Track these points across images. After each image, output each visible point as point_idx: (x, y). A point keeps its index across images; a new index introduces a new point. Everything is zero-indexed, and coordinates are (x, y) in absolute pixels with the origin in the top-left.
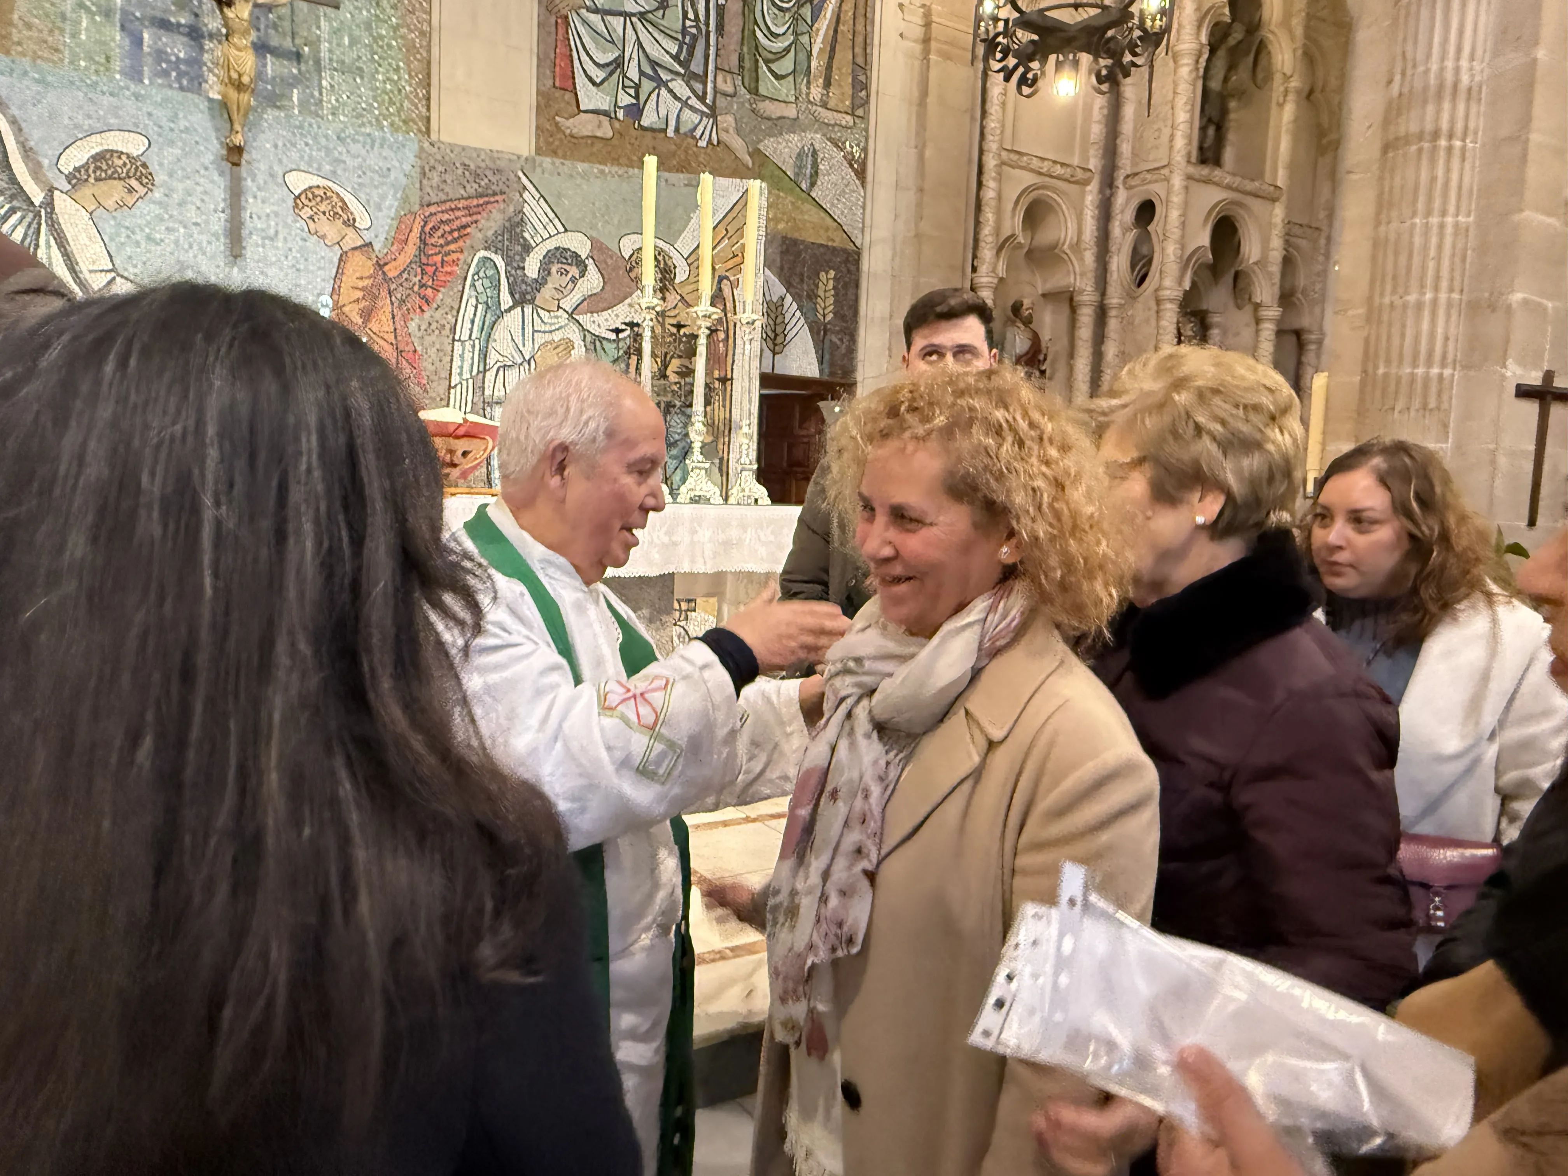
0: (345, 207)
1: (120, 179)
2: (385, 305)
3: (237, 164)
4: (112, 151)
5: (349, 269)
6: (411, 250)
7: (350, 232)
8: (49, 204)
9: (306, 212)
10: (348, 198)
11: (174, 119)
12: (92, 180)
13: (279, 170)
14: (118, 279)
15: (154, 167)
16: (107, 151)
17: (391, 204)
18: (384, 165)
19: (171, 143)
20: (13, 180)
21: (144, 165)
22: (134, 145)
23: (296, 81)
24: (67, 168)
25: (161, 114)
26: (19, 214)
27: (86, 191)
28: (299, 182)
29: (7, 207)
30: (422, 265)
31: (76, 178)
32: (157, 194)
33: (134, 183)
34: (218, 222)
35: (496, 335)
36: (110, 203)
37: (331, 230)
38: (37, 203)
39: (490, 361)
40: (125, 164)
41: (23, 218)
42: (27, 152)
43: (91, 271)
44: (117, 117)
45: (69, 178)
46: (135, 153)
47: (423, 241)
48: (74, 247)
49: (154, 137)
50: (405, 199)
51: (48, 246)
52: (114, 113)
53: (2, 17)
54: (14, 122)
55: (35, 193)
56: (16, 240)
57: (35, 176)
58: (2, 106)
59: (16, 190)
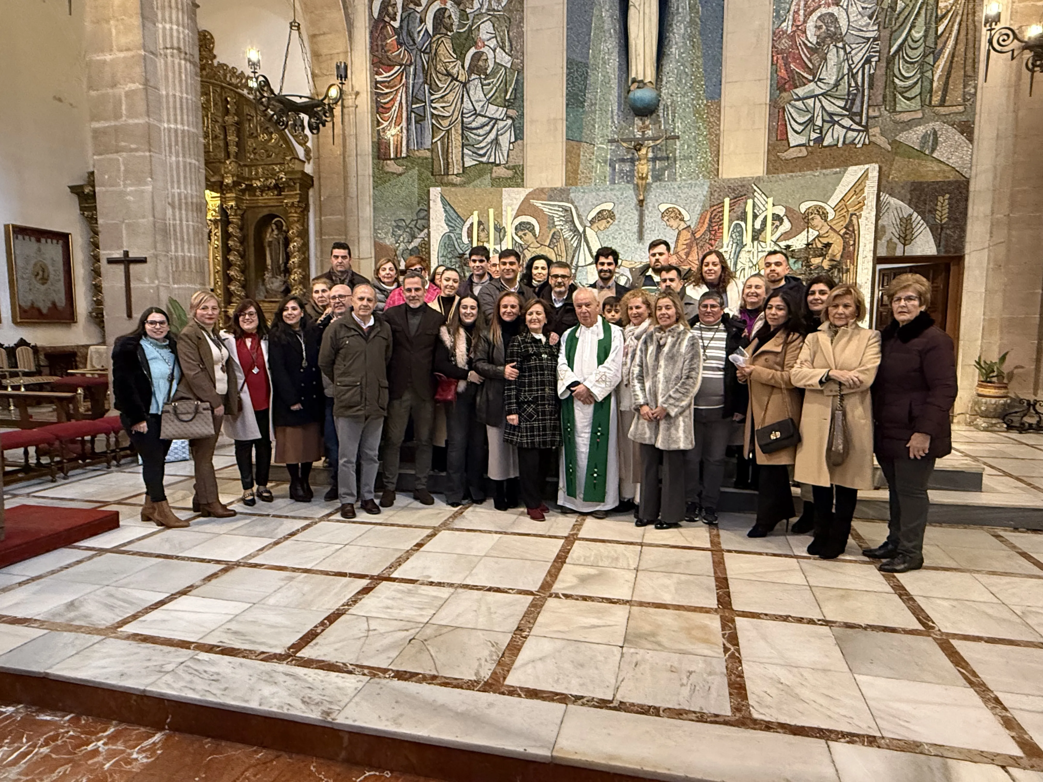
0: (680, 214)
1: (605, 219)
2: (695, 249)
3: (641, 206)
4: (603, 210)
5: (681, 238)
6: (706, 225)
7: (682, 223)
8: (584, 231)
9: (666, 218)
10: (681, 210)
11: (622, 194)
12: (597, 221)
13: (656, 204)
15: (615, 213)
16: (601, 210)
17: (698, 209)
18: (696, 194)
19: (621, 203)
20: (575, 226)
21: (613, 213)
22: (609, 206)
23: (667, 168)
24: (590, 218)
25: (618, 194)
27: (595, 225)
28: (663, 208)
29: (573, 235)
30: (710, 231)
31: (592, 222)
32: (616, 222)
33: (609, 219)
34: (635, 228)
35: (741, 256)
36: (602, 228)
37: (674, 223)
38: (581, 232)
39: (738, 267)
40: (607, 214)
41: (577, 237)
42: (579, 216)
45: (590, 222)
46: (610, 209)
47: (710, 221)
48: (591, 245)
50: (703, 206)
51: (584, 245)
52: (604, 197)
53: (576, 172)
54: (576, 207)
55: (581, 229)
56: (575, 245)
57: (581, 223)
58: (572, 203)
59: (576, 230)
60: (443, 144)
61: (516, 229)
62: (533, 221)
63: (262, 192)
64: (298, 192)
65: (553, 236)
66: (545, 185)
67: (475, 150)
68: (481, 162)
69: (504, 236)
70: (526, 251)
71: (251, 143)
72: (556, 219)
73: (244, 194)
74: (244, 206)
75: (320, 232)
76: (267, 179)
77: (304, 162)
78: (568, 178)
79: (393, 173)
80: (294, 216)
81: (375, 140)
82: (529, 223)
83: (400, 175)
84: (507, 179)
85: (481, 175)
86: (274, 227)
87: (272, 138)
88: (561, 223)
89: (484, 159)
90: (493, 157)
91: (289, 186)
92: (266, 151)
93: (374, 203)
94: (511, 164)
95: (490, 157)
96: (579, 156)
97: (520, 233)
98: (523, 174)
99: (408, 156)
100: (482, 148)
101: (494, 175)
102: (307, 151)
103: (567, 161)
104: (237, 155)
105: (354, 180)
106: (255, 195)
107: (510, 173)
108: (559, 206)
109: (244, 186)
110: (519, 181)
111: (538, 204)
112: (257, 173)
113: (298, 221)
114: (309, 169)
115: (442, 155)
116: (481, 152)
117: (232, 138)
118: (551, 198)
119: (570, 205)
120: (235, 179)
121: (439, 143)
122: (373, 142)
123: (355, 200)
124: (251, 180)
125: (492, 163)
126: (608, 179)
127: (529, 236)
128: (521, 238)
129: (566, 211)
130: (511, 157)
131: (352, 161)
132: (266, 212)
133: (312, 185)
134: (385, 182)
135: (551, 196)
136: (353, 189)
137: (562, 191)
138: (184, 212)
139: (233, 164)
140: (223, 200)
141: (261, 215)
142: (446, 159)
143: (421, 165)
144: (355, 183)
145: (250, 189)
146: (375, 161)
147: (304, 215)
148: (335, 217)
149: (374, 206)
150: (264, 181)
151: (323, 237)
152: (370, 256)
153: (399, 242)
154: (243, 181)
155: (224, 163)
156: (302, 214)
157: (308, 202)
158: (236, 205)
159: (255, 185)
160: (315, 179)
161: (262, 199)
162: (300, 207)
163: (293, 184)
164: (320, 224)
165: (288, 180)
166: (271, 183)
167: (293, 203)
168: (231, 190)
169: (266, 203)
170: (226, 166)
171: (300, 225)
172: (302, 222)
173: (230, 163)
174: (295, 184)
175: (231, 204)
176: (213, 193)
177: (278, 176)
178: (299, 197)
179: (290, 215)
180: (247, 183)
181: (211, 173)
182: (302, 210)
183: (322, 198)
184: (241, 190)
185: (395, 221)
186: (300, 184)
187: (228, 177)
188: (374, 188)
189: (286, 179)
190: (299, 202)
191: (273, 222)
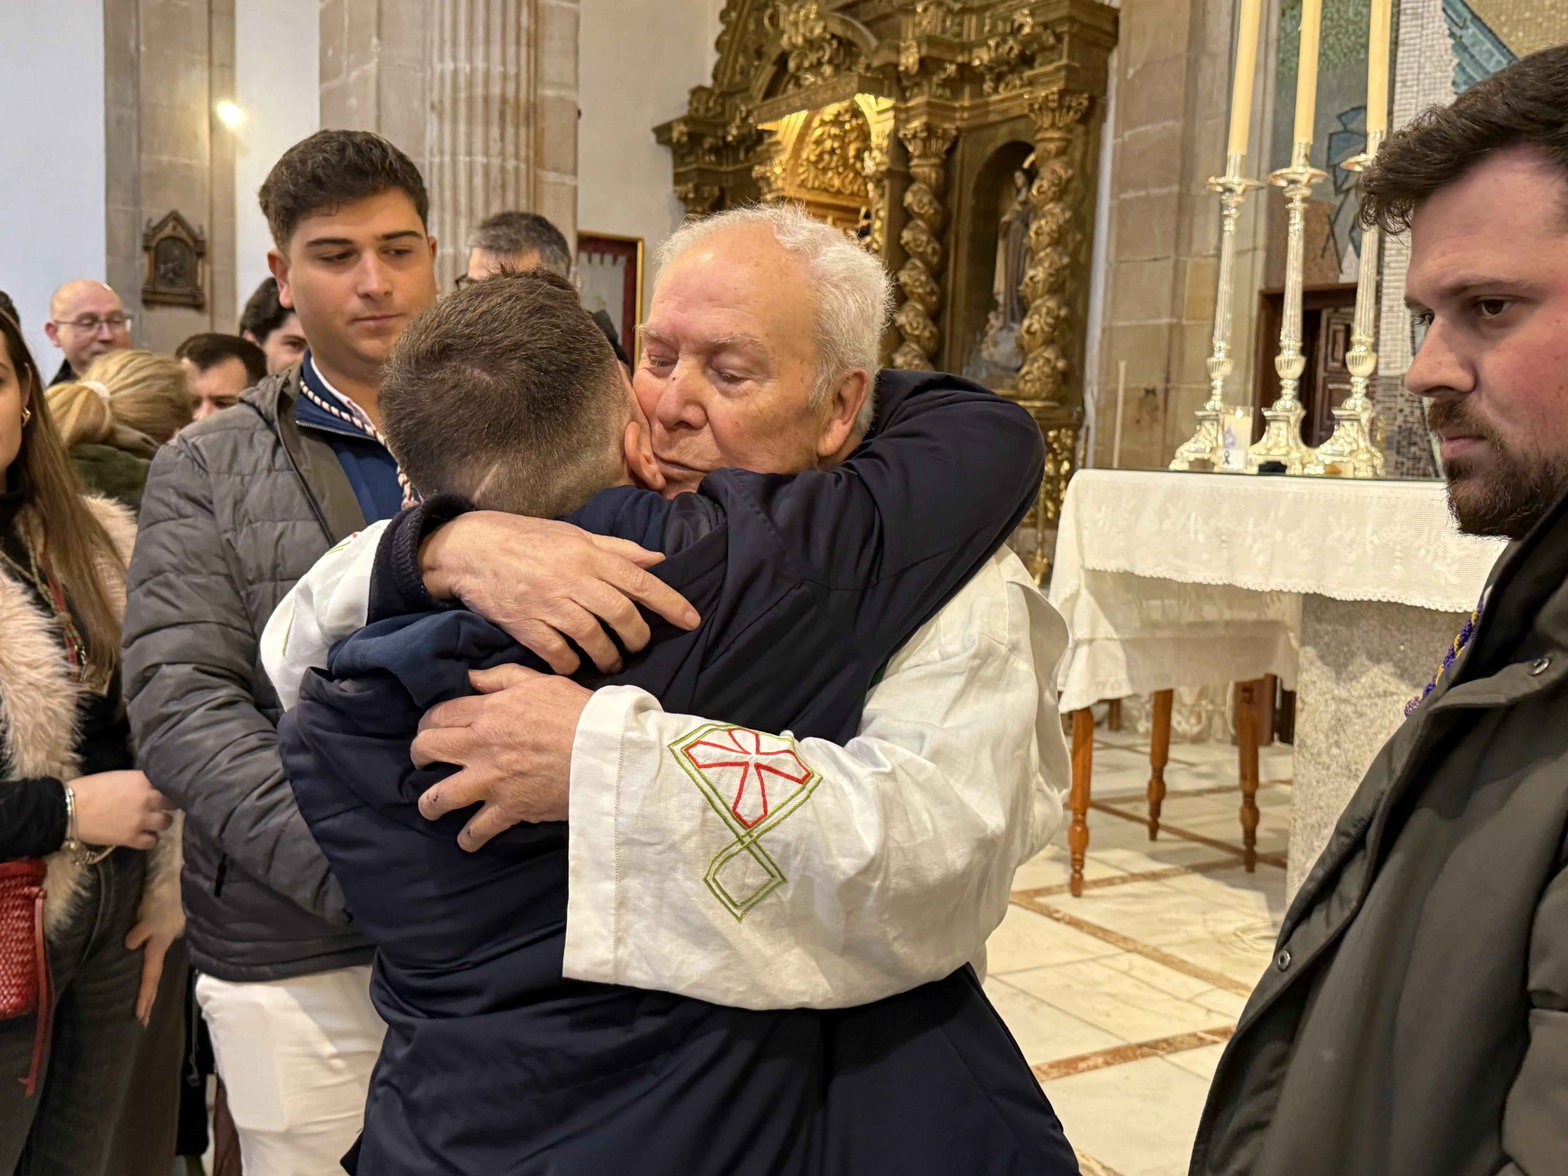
64: (1064, 61)
73: (956, 94)
74: (950, 127)
75: (1120, 184)
76: (1004, 41)
80: (1051, 139)
86: (1019, 178)
91: (1044, 48)
93: (1281, 62)
106: (980, 93)
109: (952, 69)
112: (992, 26)
113: (1061, 153)
120: (924, 51)
124: (967, 47)
132: (1002, 136)
133: (1114, 38)
139: (932, 9)
140: (901, 115)
141: (990, 150)
145: (968, 76)
147: (1087, 133)
148: (1159, 126)
149: (1278, 72)
150: (998, 46)
151: (1124, 196)
152: (1250, 245)
153: (1345, 187)
154: (947, 56)
155: (914, 12)
156: (1080, 129)
157: (1105, 91)
158: (929, 128)
159: (977, 63)
160: (1122, 15)
161: (996, 102)
162: (1069, 108)
163: (1052, 40)
164: (1122, 156)
165: (1038, 30)
166: (1011, 48)
167: (1047, 96)
168: (918, 85)
169: (1006, 111)
170: (917, 19)
171: (1069, 165)
172: (1077, 156)
173: (925, 10)
174: (1059, 38)
175: (916, 124)
176: (881, 99)
177: (1013, 22)
178: (1067, 79)
179: (1039, 136)
180: (960, 59)
181: (874, 42)
182: (1079, 115)
183: (1131, 72)
184: (946, 83)
185: (1339, 117)
186: (1073, 36)
187: (908, 48)
188: (1283, 14)
189: (1033, 27)
190: (1062, 94)
191: (1026, 165)
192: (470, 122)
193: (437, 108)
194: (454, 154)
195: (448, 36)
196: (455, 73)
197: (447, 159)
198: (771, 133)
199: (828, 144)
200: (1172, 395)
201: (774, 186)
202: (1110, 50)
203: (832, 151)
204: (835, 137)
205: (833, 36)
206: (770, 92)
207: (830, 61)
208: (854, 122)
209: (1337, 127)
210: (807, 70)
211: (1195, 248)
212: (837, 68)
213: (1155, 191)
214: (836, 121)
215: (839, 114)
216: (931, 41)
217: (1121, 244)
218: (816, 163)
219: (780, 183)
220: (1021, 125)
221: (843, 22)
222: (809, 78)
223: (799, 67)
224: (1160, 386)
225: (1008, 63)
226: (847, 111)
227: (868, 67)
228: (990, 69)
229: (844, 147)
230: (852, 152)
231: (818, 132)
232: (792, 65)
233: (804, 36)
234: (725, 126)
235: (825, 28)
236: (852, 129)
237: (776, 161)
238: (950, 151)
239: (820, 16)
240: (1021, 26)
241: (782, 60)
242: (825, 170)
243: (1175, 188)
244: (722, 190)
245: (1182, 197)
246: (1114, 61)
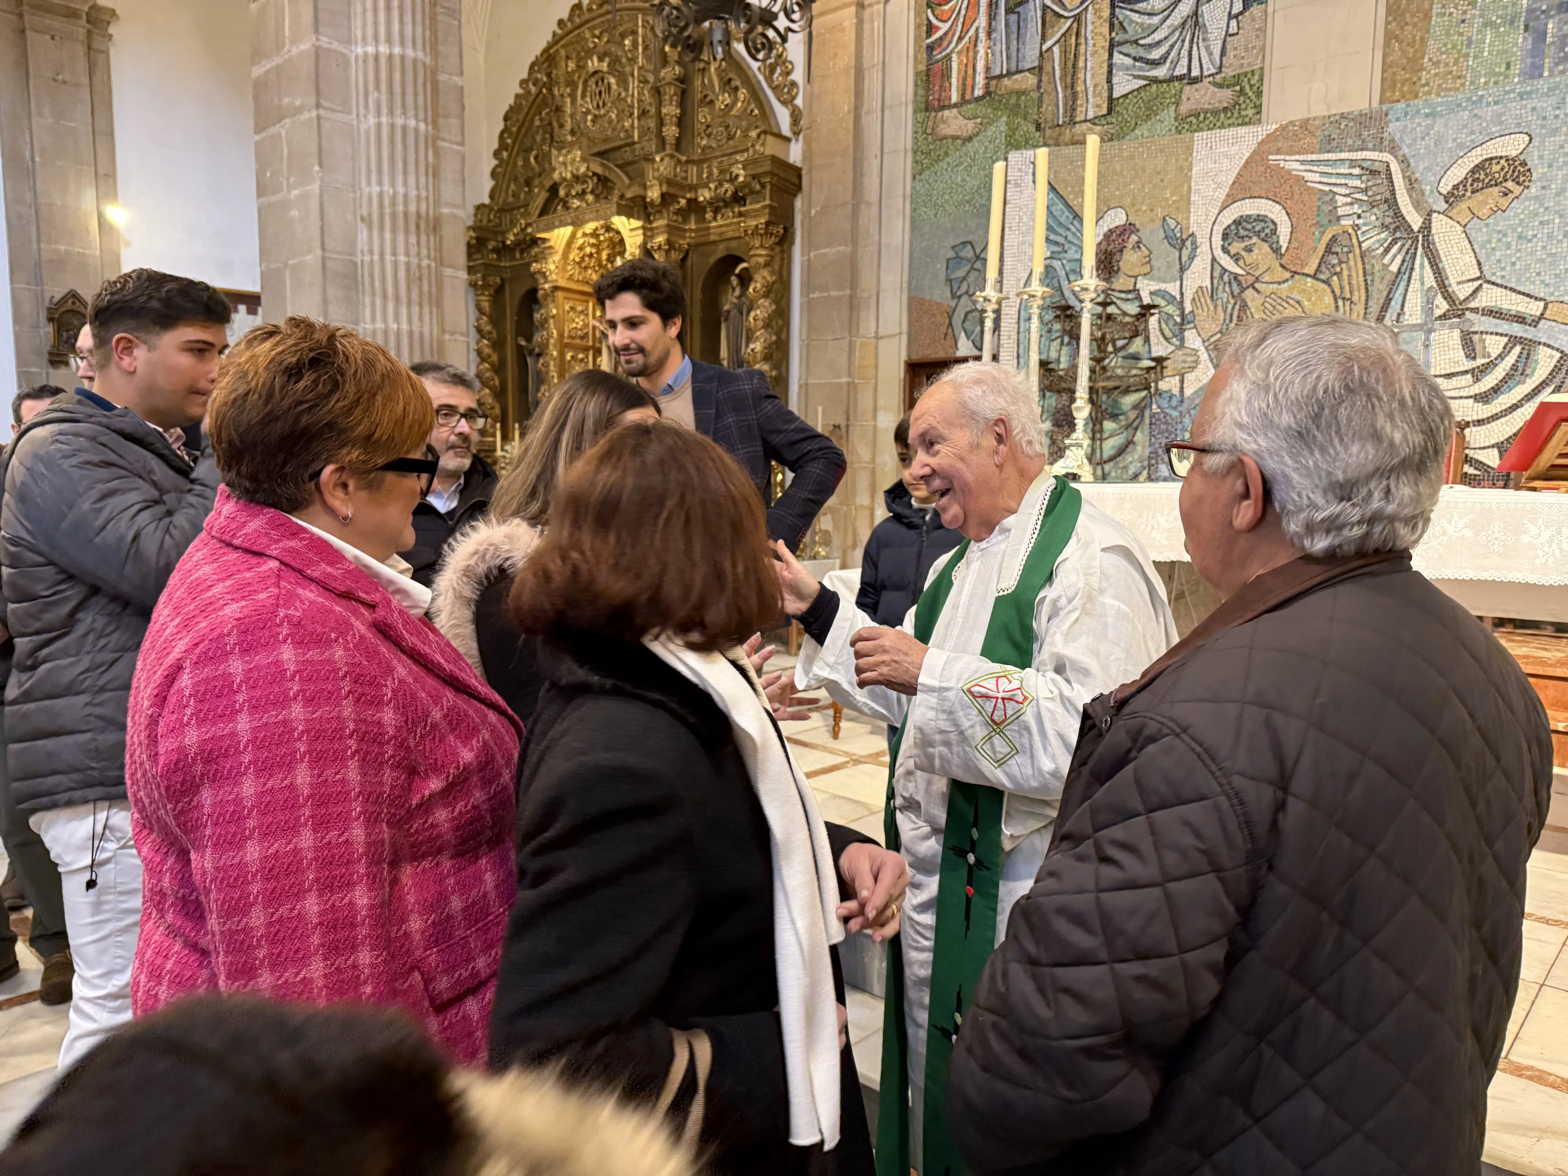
1: (1496, 185)
4: (1491, 159)
8: (1427, 227)
11: (1560, 105)
12: (1468, 194)
14: (1485, 286)
15: (1533, 162)
16: (1486, 160)
19: (1555, 131)
20: (1398, 215)
21: (1524, 164)
22: (1512, 146)
24: (1445, 188)
25: (1547, 104)
26: (1399, 244)
27: (1463, 206)
29: (1390, 239)
31: (1452, 198)
32: (1534, 190)
33: (1510, 184)
36: (1485, 212)
38: (1416, 229)
40: (1502, 169)
41: (1403, 245)
42: (1412, 184)
43: (1459, 283)
44: (1501, 123)
45: (1448, 197)
46: (1514, 153)
48: (1446, 263)
49: (1536, 131)
51: (1422, 266)
52: (1498, 119)
53: (1414, 65)
54: (1404, 162)
55: (1415, 221)
56: (1394, 268)
57: (1417, 205)
58: (1393, 149)
59: (1399, 223)
60: (1064, 53)
61: (1225, 236)
62: (1274, 211)
63: (716, 211)
64: (768, 202)
65: (1328, 250)
66: (1319, 110)
67: (1142, 53)
68: (1155, 80)
69: (1192, 258)
70: (1249, 294)
71: (703, 116)
72: (1340, 200)
73: (686, 220)
74: (684, 243)
75: (808, 286)
76: (721, 184)
77: (788, 140)
78: (1389, 84)
79: (955, 138)
80: (760, 255)
81: (922, 67)
82: (1261, 219)
83: (970, 139)
84: (1215, 113)
85: (1150, 111)
86: (734, 281)
87: (736, 100)
88: (1356, 209)
89: (1161, 72)
90: (1184, 62)
91: (752, 192)
92: (727, 127)
93: (914, 210)
94: (1229, 72)
95: (1175, 64)
96: (1427, 16)
97: (1236, 247)
98: (1259, 94)
99: (988, 93)
100: (1158, 43)
101: (1184, 108)
102: (796, 117)
103: (1390, 37)
104: (678, 145)
105: (876, 163)
106: (704, 220)
107: (1226, 96)
108: (1353, 163)
109: (683, 202)
110: (1250, 112)
111: (1292, 164)
112: (710, 174)
113: (767, 265)
114: (795, 154)
115: (1063, 77)
116: (1156, 54)
117: (671, 110)
118: (1328, 144)
119: (1387, 157)
120: (665, 188)
121: (1056, 49)
122: (917, 74)
123: (875, 209)
124: (694, 188)
125: (1180, 78)
126: (1516, 69)
127: (1262, 250)
128: (1236, 258)
129: (1373, 173)
130: (1231, 53)
131: (871, 123)
132: (721, 251)
133: (799, 188)
134: (938, 160)
135: (1330, 139)
136: (871, 183)
137: (1363, 120)
138: (388, 235)
139: (667, 159)
140: (648, 232)
141: (713, 260)
142: (1071, 88)
143: (1014, 110)
144: (876, 171)
145: (695, 208)
146: (920, 116)
147: (783, 252)
148: (834, 250)
149: (912, 217)
150: (716, 188)
151: (811, 296)
152: (897, 330)
153: (959, 293)
154: (679, 193)
155: (653, 161)
156: (778, 249)
157: (793, 224)
158: (669, 242)
159: (701, 199)
160: (804, 172)
161: (715, 227)
162: (772, 234)
163: (758, 187)
164: (808, 267)
165: (749, 179)
166: (727, 191)
167: (757, 226)
168: (660, 212)
169: (722, 233)
170: (656, 166)
171: (772, 273)
172: (776, 266)
173: (662, 160)
174: (763, 186)
175: (660, 239)
176: (632, 221)
177: (731, 173)
178: (770, 214)
179: (752, 253)
180: (688, 196)
181: (627, 181)
182: (777, 240)
183: (813, 212)
184: (679, 212)
185: (953, 247)
186: (772, 185)
187: (652, 186)
188: (914, 178)
189: (745, 177)
190: (768, 224)
191: (737, 271)
192: (394, 231)
193: (367, 220)
194: (382, 254)
195: (373, 167)
196: (381, 195)
197: (376, 257)
198: (544, 240)
199: (588, 250)
200: (851, 428)
201: (550, 279)
202: (795, 195)
203: (591, 255)
204: (593, 245)
205: (594, 174)
206: (543, 212)
207: (592, 192)
208: (607, 235)
209: (951, 254)
210: (574, 197)
211: (861, 332)
212: (597, 197)
213: (834, 293)
214: (595, 234)
215: (596, 229)
216: (669, 182)
217: (810, 327)
218: (579, 263)
219: (554, 277)
220: (734, 244)
221: (602, 165)
222: (576, 203)
223: (567, 195)
224: (843, 423)
225: (724, 200)
226: (602, 227)
227: (622, 197)
228: (711, 204)
229: (598, 253)
230: (604, 255)
231: (580, 241)
232: (562, 193)
233: (572, 173)
234: (503, 233)
235: (588, 168)
236: (605, 241)
237: (550, 260)
238: (684, 260)
239: (583, 159)
240: (737, 176)
241: (554, 190)
242: (586, 268)
243: (848, 292)
244: (502, 279)
245: (852, 297)
246: (798, 203)
